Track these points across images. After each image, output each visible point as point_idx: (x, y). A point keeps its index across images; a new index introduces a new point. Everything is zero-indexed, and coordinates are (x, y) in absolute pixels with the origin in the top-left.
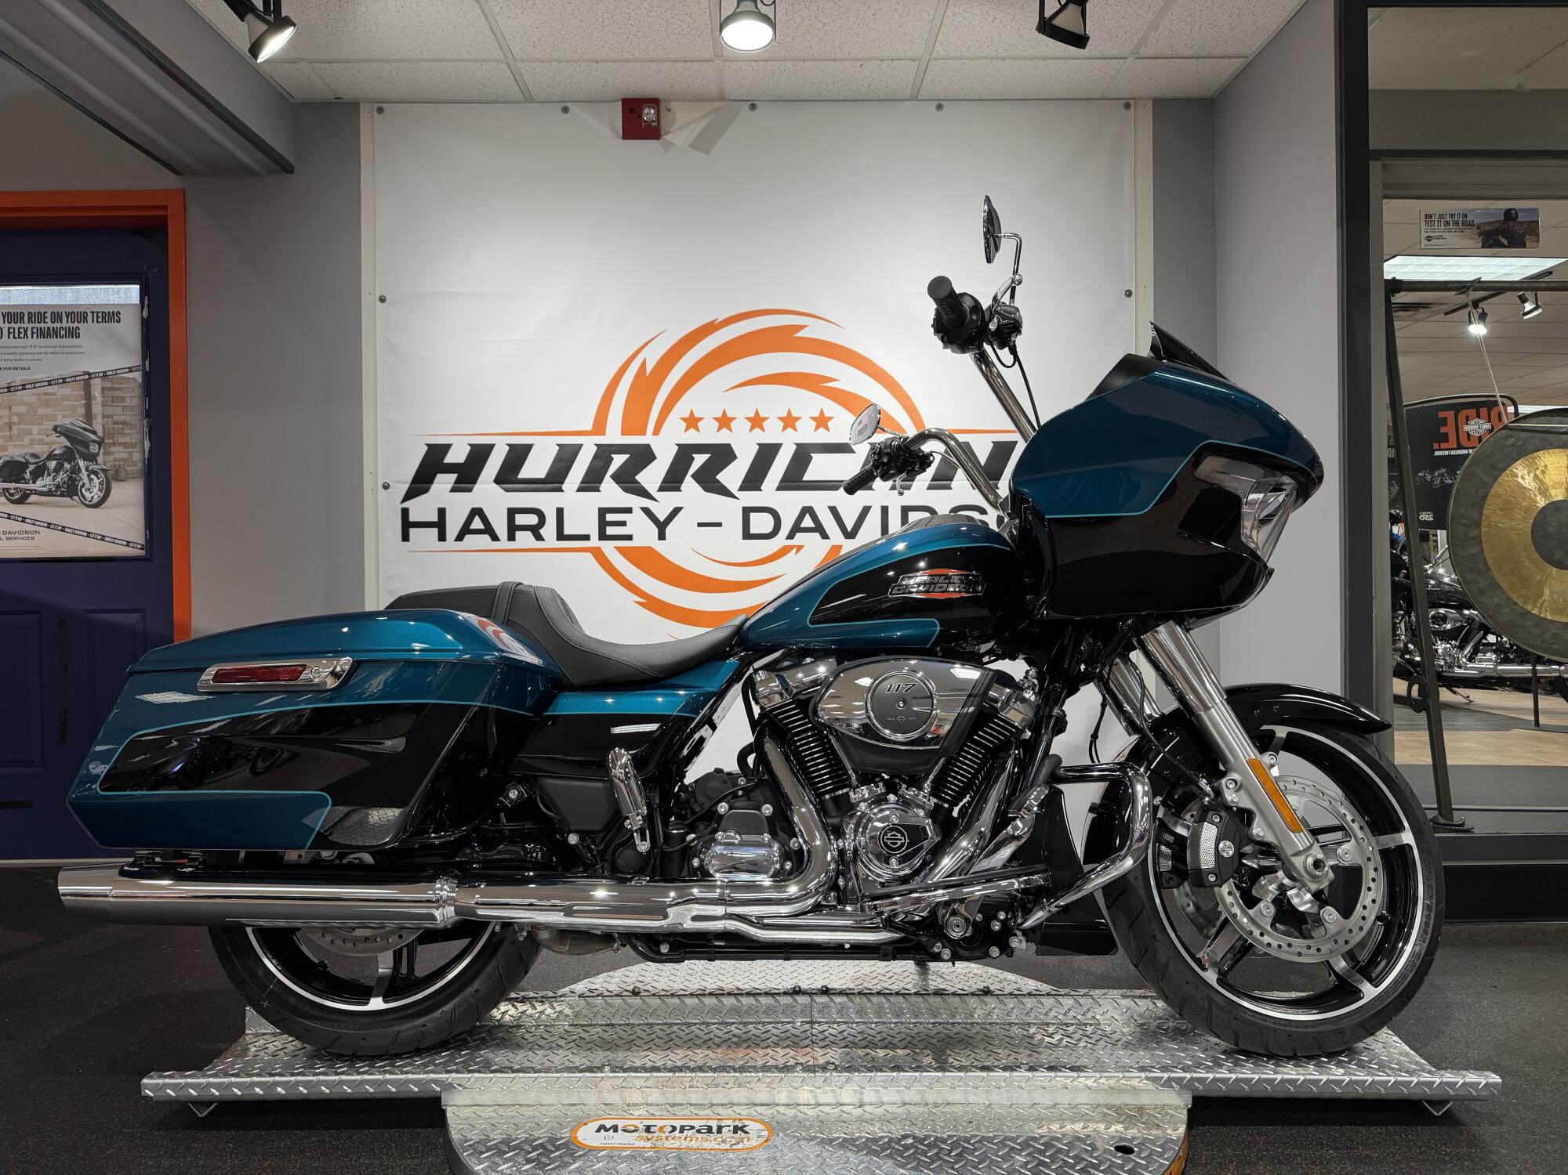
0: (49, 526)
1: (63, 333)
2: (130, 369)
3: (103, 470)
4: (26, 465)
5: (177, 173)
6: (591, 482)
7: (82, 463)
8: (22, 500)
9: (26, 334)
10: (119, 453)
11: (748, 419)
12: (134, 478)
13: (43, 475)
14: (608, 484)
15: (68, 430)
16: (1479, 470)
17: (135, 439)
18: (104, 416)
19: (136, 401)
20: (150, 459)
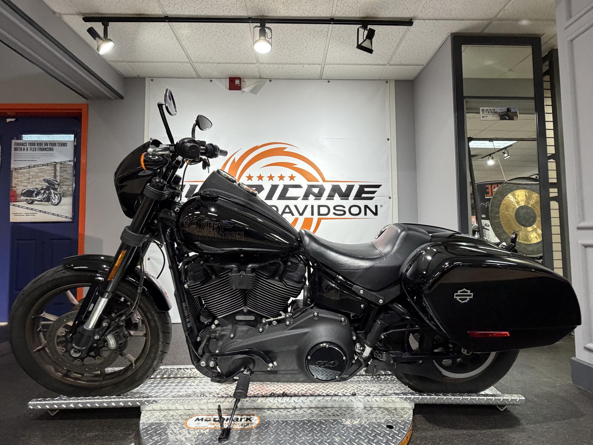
0: (40, 211)
1: (48, 149)
2: (70, 161)
3: (60, 194)
4: (33, 192)
5: (85, 98)
7: (52, 191)
8: (31, 203)
9: (36, 150)
10: (65, 188)
11: (268, 177)
12: (69, 196)
13: (39, 195)
15: (48, 180)
16: (498, 196)
17: (70, 183)
18: (60, 176)
19: (71, 172)
20: (75, 190)
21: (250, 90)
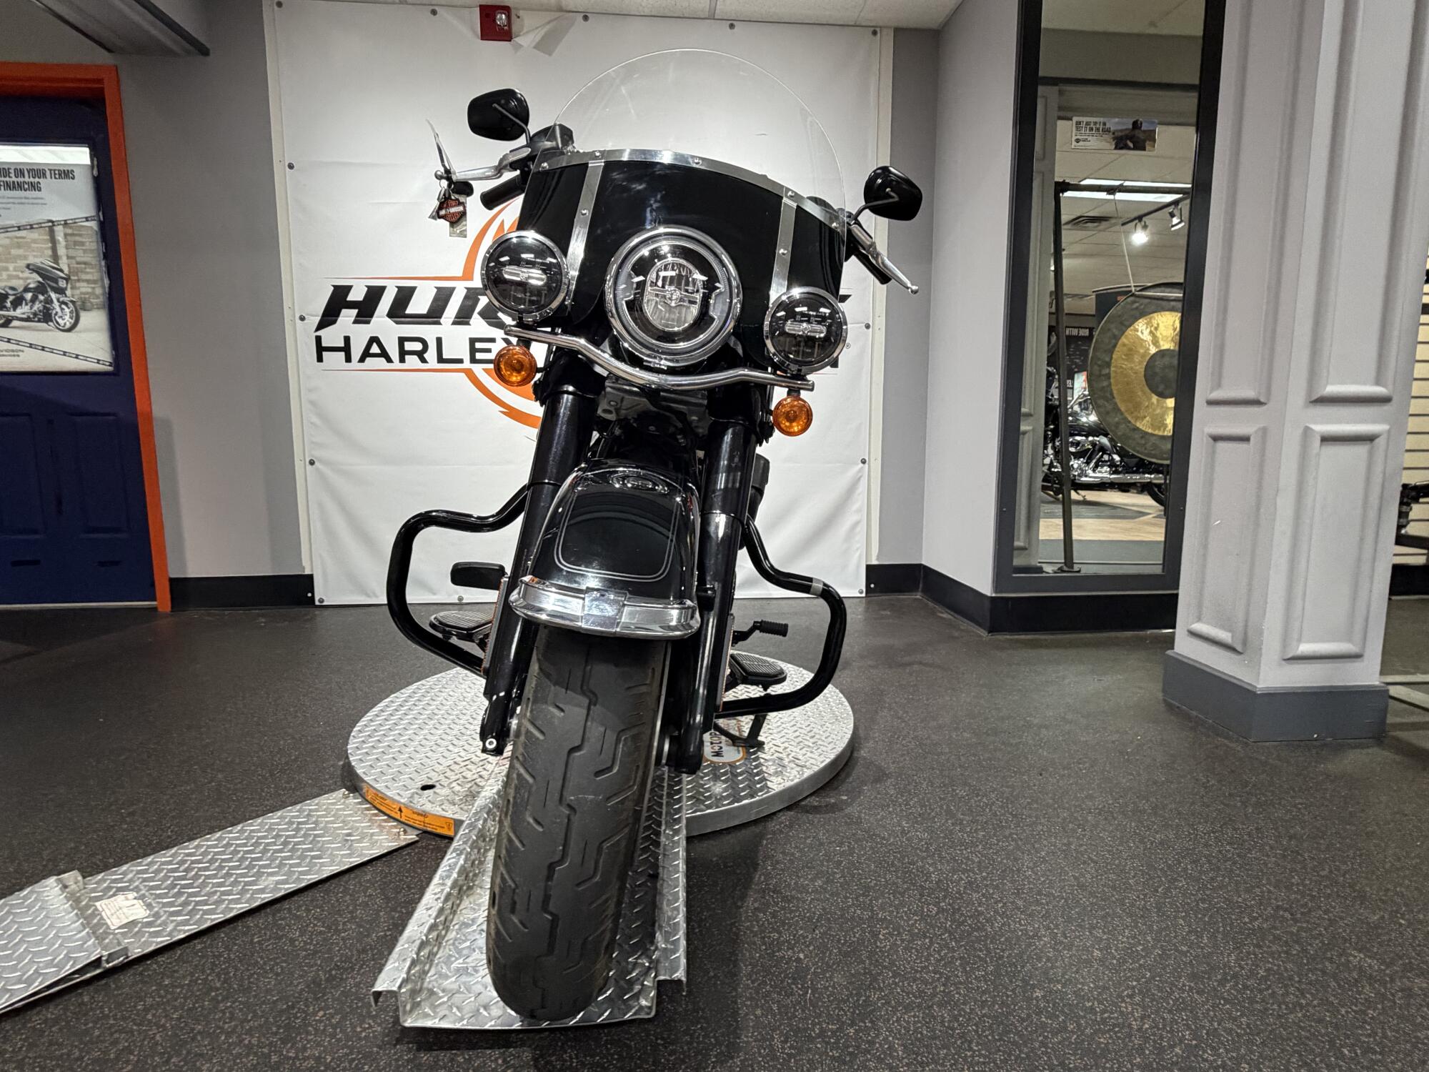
0: (31, 346)
1: (26, 186)
2: (87, 219)
3: (72, 301)
4: (6, 296)
5: (109, 50)
6: (463, 317)
7: (53, 296)
8: (7, 323)
10: (84, 288)
12: (98, 308)
13: (21, 304)
14: (476, 319)
15: (40, 268)
16: (1112, 326)
17: (96, 276)
18: (68, 257)
19: (94, 246)
20: (110, 293)
21: (534, 44)
